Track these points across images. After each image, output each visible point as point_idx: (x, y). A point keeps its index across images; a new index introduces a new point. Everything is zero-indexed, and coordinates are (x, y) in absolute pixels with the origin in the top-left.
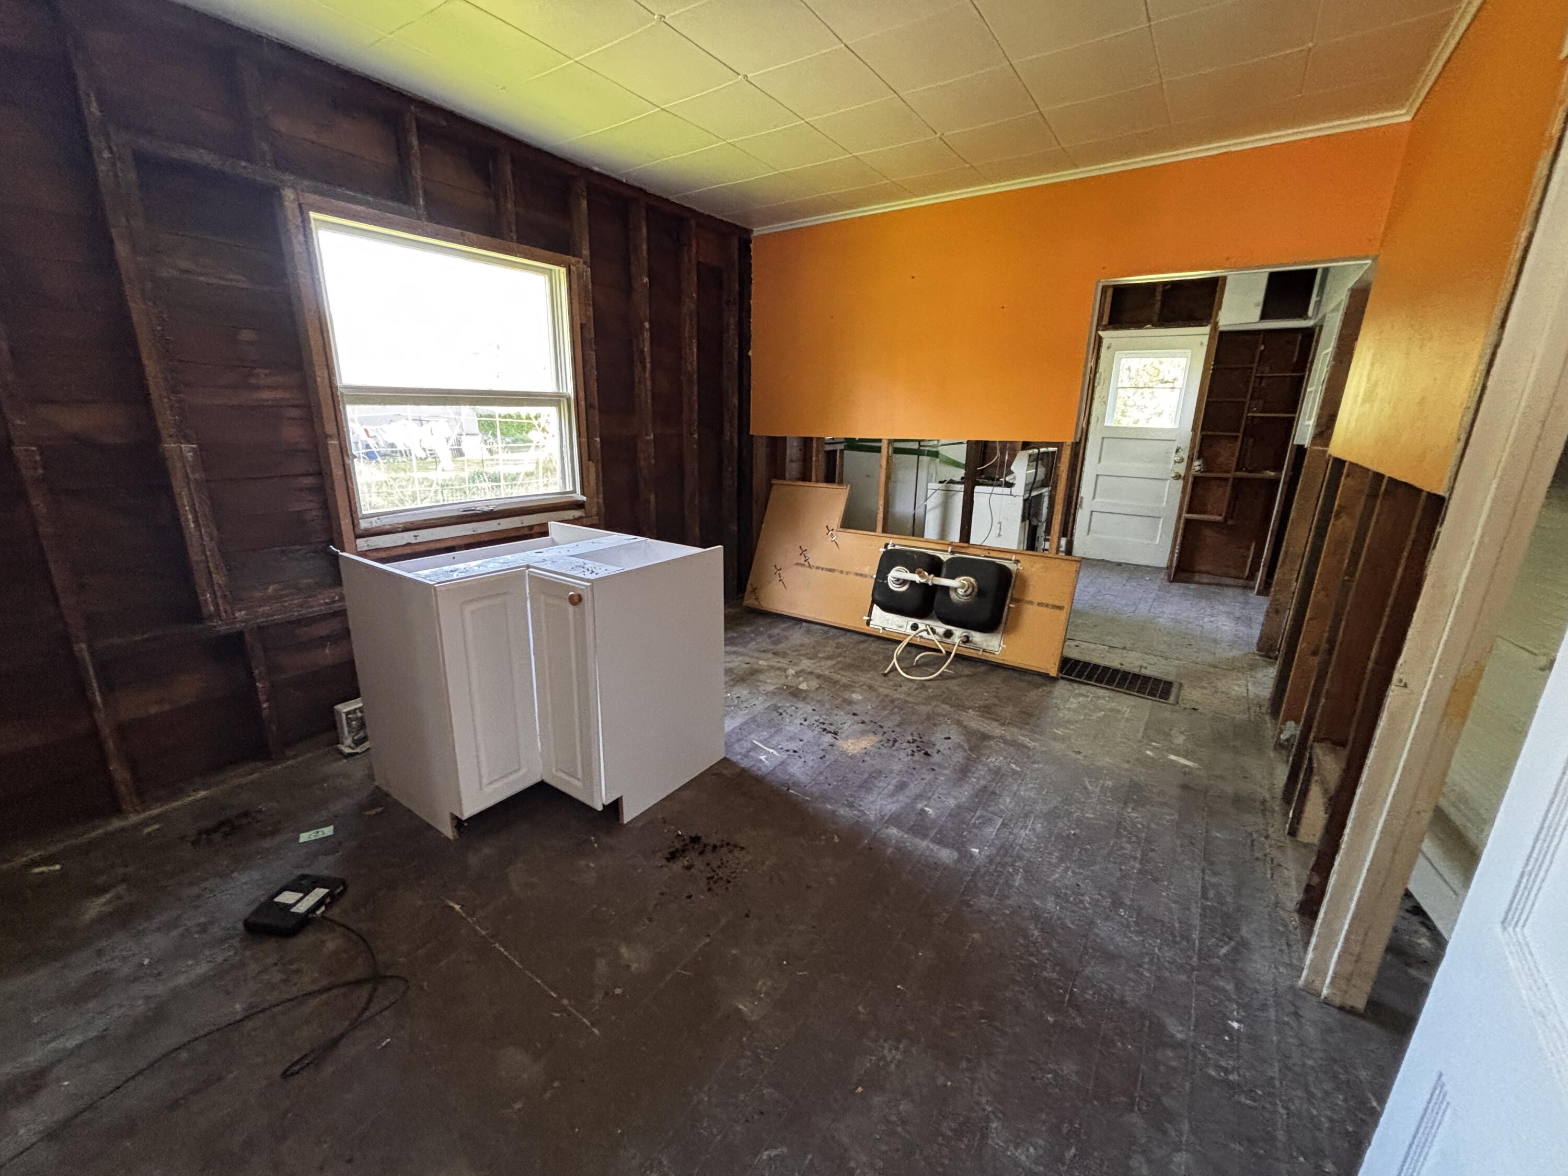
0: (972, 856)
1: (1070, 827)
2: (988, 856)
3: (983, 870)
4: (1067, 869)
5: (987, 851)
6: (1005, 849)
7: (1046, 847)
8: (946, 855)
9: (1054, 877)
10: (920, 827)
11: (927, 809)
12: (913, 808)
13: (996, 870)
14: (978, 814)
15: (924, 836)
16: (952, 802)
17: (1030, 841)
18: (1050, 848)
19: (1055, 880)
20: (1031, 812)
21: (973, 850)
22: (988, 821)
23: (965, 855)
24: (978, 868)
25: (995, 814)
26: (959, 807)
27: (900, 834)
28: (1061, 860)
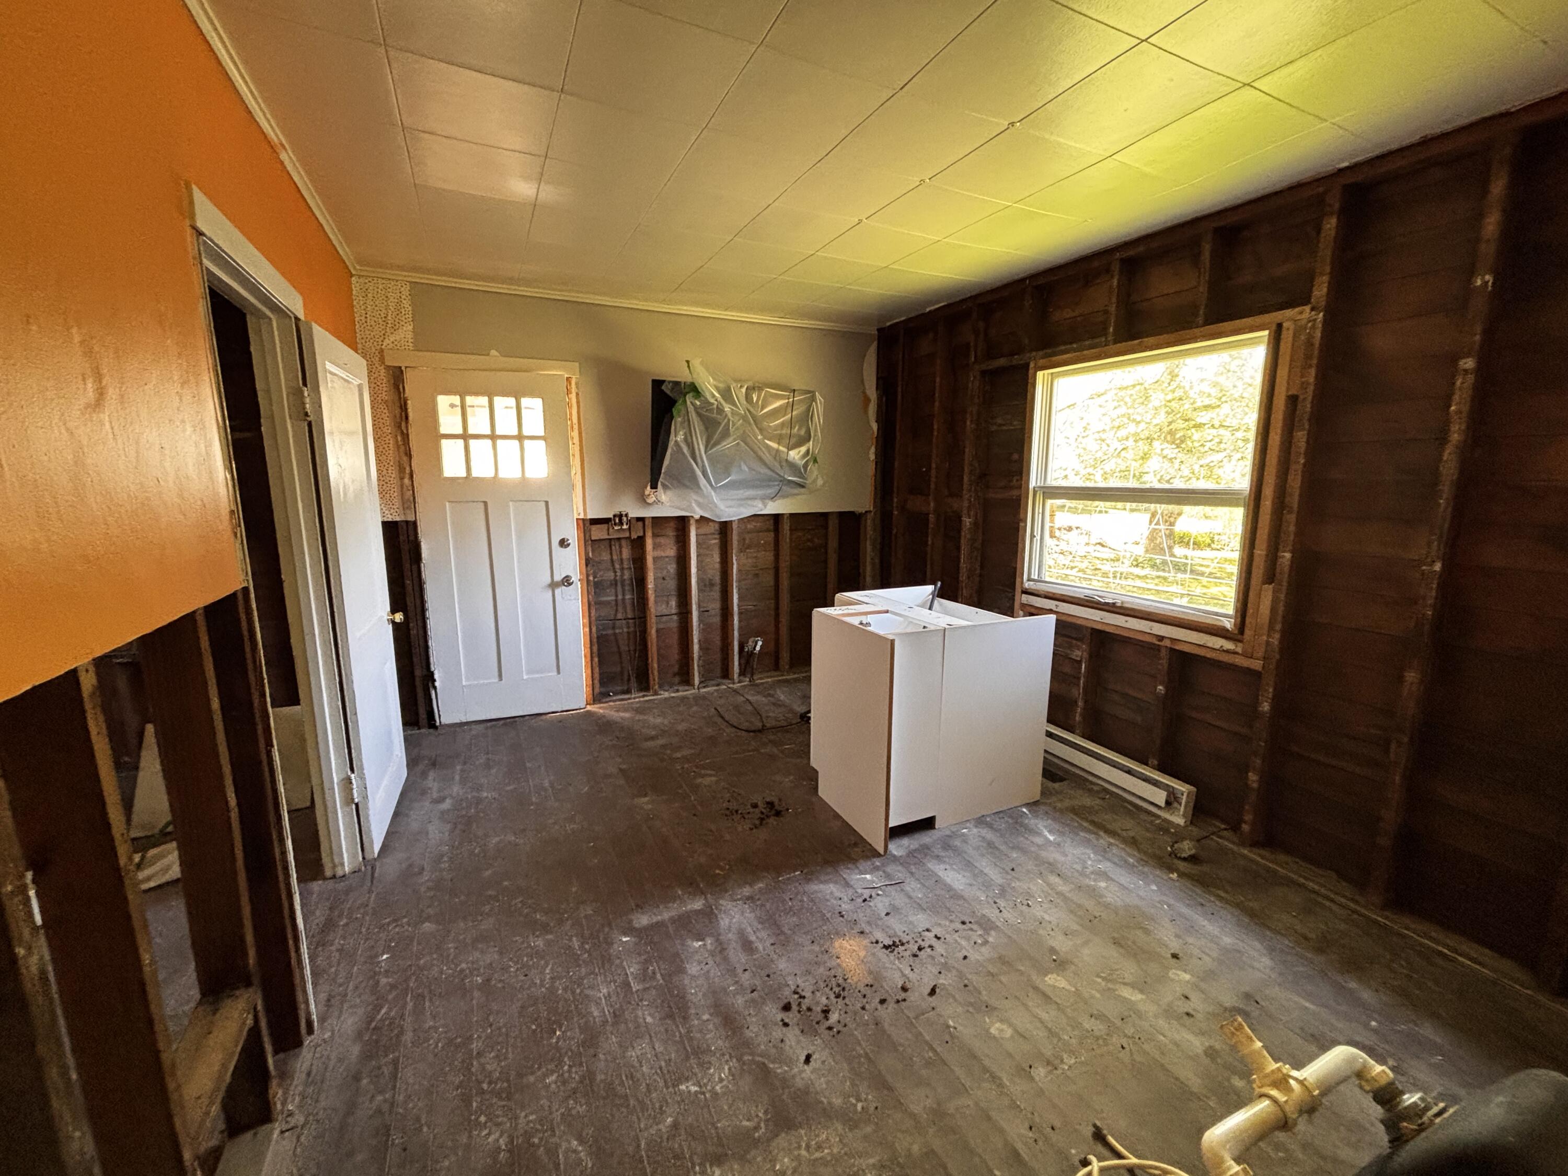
0: (625, 935)
1: (563, 1037)
2: (612, 944)
3: (606, 929)
4: (542, 985)
5: (617, 948)
6: (606, 960)
7: (573, 993)
8: (643, 920)
9: (550, 967)
10: (684, 923)
11: (700, 943)
12: (711, 935)
13: (598, 937)
14: (658, 976)
15: (673, 920)
16: (693, 969)
17: (591, 987)
18: (569, 996)
19: (547, 964)
20: (615, 1024)
21: (628, 939)
22: (644, 976)
23: (629, 930)
24: (611, 928)
25: (645, 989)
26: (681, 970)
27: (689, 907)
28: (552, 990)
